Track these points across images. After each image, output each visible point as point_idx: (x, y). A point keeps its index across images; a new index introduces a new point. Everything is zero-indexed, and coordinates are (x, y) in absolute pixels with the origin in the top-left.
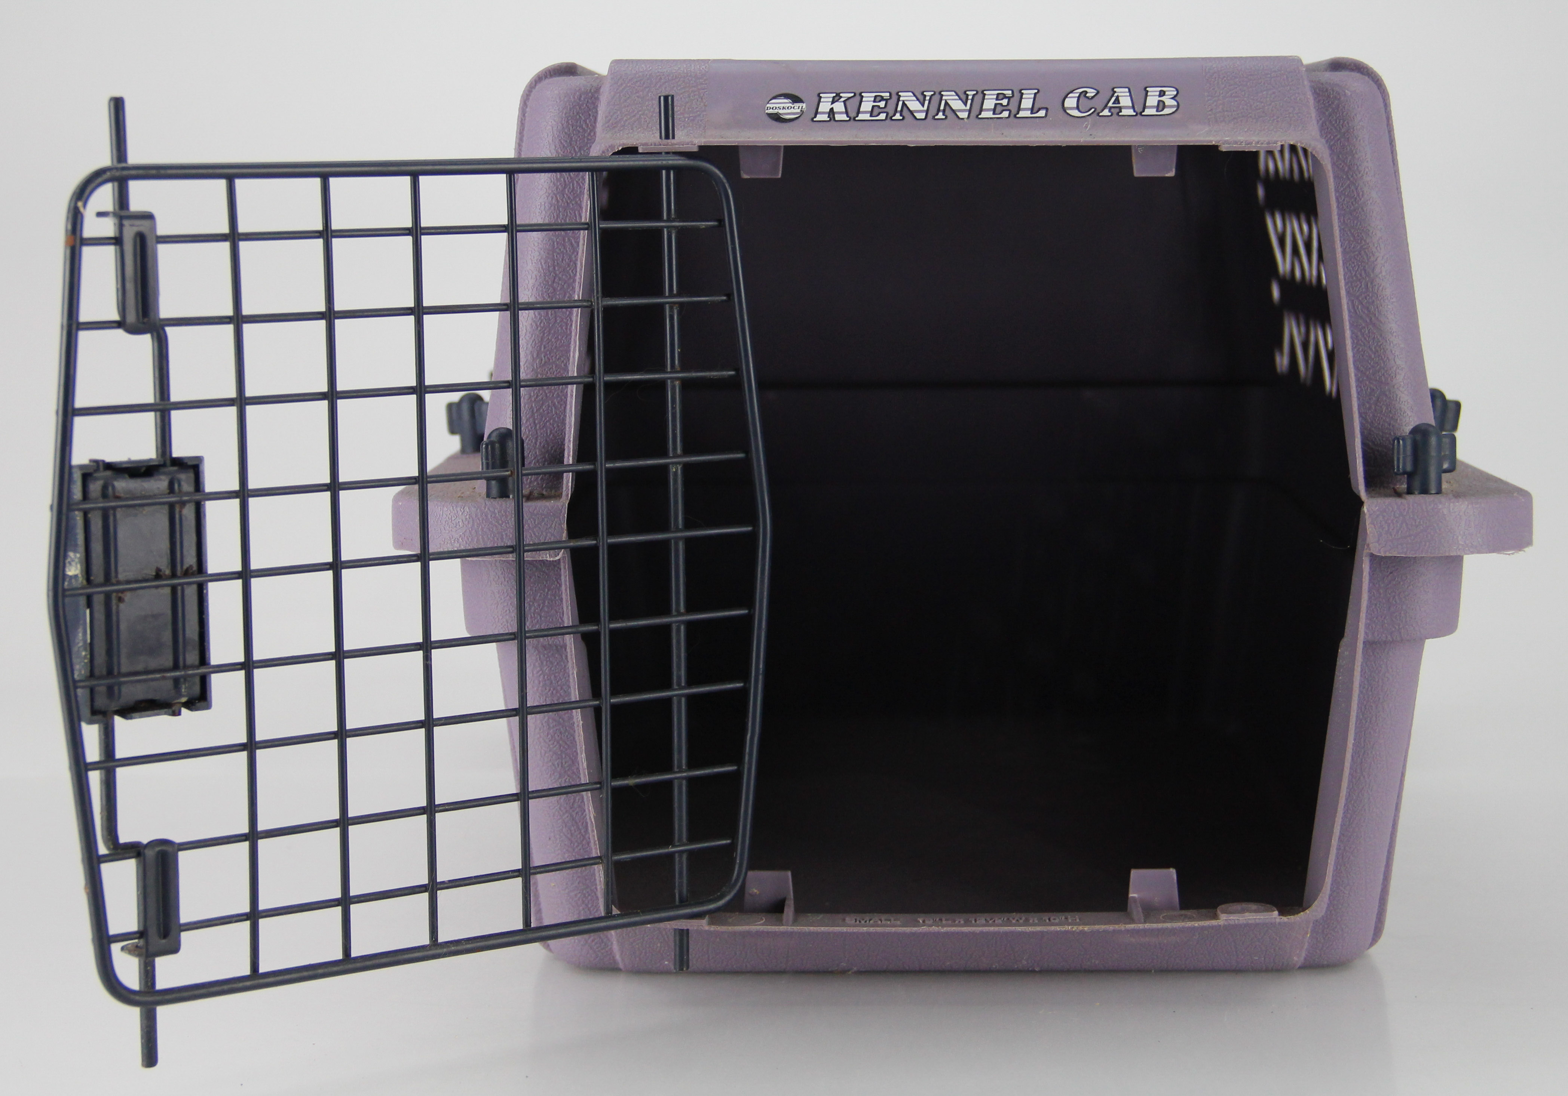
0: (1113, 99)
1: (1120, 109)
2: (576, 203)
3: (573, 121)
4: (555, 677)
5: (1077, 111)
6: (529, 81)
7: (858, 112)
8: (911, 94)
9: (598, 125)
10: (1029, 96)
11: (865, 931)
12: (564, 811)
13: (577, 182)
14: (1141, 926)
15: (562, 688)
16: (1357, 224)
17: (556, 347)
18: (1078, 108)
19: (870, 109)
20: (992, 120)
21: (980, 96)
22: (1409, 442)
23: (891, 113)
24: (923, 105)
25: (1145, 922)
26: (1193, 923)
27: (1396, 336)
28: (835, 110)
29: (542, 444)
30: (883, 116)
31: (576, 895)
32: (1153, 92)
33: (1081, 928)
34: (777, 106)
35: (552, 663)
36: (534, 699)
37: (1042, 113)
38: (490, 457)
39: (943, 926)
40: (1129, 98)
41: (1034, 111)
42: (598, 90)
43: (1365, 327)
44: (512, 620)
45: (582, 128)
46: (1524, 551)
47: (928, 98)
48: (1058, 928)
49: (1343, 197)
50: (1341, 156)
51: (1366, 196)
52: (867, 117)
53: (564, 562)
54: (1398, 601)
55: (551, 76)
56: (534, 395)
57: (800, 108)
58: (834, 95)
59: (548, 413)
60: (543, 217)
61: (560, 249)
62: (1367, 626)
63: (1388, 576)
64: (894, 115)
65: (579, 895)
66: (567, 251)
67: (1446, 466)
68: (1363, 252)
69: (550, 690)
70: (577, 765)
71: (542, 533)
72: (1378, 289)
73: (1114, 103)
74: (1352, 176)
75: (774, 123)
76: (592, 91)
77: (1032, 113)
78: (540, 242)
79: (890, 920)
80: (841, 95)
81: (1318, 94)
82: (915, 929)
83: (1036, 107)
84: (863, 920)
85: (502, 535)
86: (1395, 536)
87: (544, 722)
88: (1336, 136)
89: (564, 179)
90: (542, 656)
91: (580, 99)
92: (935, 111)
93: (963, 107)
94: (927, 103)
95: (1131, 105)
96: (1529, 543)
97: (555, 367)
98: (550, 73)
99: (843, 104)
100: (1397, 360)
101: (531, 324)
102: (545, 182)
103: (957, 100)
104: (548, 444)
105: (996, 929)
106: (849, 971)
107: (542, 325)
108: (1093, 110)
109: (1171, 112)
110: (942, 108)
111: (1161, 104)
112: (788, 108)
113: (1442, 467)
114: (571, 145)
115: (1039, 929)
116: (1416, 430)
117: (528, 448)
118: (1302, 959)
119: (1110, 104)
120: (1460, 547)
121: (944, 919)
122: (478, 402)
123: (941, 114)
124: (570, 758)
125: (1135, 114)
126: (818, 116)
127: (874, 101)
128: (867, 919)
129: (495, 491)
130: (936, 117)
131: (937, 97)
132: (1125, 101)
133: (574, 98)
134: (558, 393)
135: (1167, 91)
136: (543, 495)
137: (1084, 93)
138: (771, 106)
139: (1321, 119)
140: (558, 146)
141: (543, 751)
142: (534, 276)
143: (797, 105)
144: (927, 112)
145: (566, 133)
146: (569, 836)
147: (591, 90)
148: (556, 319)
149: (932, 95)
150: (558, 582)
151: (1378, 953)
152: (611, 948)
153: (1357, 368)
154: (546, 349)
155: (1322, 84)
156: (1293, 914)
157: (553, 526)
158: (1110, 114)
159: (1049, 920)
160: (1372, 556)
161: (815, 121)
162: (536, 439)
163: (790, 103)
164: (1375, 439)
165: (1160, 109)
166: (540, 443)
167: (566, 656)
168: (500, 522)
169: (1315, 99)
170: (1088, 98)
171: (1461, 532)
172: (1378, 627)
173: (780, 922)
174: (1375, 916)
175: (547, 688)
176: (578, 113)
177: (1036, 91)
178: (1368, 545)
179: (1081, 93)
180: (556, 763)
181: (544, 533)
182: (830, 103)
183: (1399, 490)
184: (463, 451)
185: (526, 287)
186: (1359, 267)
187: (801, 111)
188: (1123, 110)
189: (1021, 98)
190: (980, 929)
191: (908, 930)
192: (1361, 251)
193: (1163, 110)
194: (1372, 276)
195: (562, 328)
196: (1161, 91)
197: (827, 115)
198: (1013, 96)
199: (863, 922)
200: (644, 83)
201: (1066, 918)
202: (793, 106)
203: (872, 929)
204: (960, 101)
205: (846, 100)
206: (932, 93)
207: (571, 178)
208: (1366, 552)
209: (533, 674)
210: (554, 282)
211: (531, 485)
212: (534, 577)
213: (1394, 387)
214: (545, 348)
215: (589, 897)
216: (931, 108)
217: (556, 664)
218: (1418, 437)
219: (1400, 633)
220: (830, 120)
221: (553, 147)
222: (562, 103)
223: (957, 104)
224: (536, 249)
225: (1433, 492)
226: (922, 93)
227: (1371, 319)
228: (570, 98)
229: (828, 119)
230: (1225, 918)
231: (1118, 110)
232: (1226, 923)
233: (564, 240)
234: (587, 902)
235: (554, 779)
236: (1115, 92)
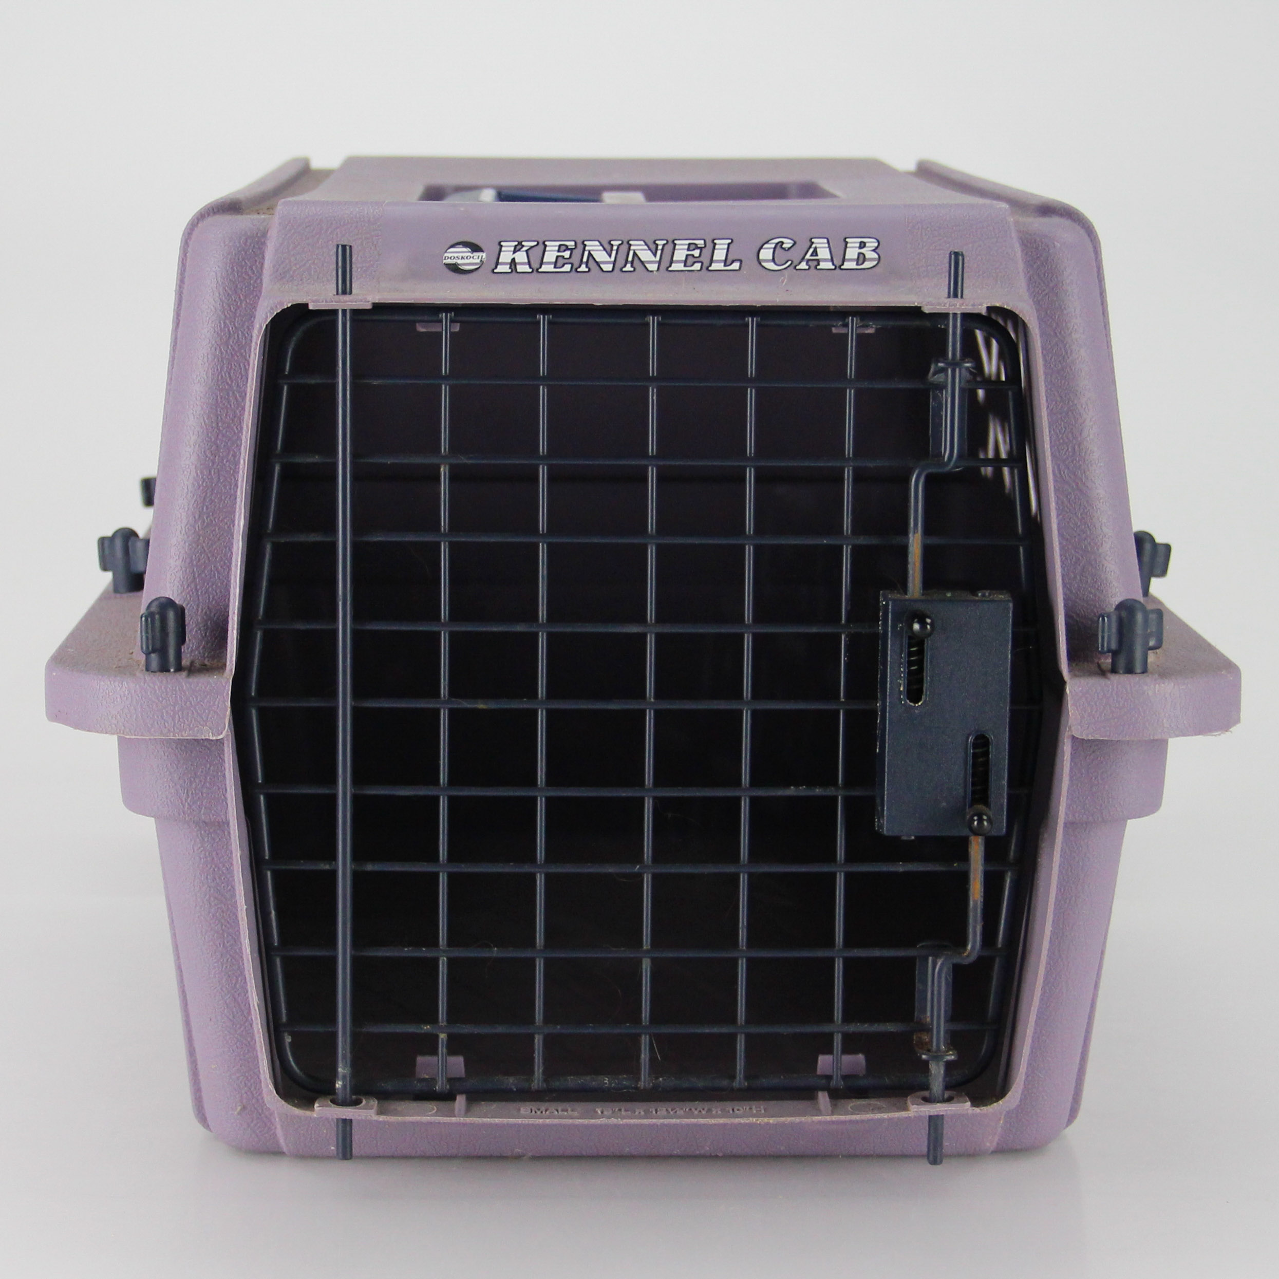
0: (811, 250)
1: (818, 261)
2: (241, 354)
3: (238, 268)
4: (217, 854)
5: (772, 264)
6: (190, 218)
7: (542, 263)
8: (597, 243)
9: (264, 271)
10: (722, 245)
11: (541, 1122)
12: (226, 992)
13: (242, 332)
14: (828, 1118)
15: (224, 866)
16: (1064, 383)
17: (219, 507)
18: (773, 260)
19: (554, 260)
20: (682, 273)
21: (670, 246)
22: (1114, 618)
23: (576, 265)
24: (610, 256)
25: (833, 1114)
26: (882, 1115)
27: (1103, 503)
28: (517, 261)
29: (204, 611)
30: (567, 268)
31: (238, 1078)
32: (853, 243)
33: (766, 1120)
34: (456, 255)
35: (214, 839)
36: (195, 876)
37: (736, 266)
38: (150, 631)
39: (623, 1118)
40: (828, 249)
41: (728, 263)
42: (264, 234)
43: (1071, 493)
44: (172, 797)
45: (248, 275)
46: (1231, 731)
47: (615, 248)
48: (742, 1121)
49: (1050, 355)
50: (1048, 312)
51: (1074, 355)
52: (550, 268)
53: (227, 740)
54: (1100, 782)
55: (214, 213)
56: (196, 559)
57: (480, 258)
58: (516, 243)
59: (211, 578)
60: (206, 369)
61: (224, 404)
62: (1068, 807)
63: (1091, 755)
64: (580, 266)
65: (241, 1078)
66: (231, 406)
67: (1152, 643)
68: (1070, 413)
69: (211, 866)
70: (239, 943)
71: (204, 711)
72: (1086, 452)
73: (812, 255)
74: (1060, 333)
75: (452, 274)
76: (259, 235)
77: (725, 265)
78: (202, 395)
79: (567, 1111)
80: (523, 243)
81: (1026, 246)
82: (593, 1121)
83: (730, 258)
84: (539, 1110)
85: (163, 713)
86: (1098, 718)
87: (205, 900)
88: (1044, 290)
89: (229, 330)
90: (203, 832)
91: (245, 244)
92: (623, 262)
93: (652, 258)
94: (614, 253)
95: (829, 257)
96: (1238, 721)
97: (219, 529)
98: (213, 210)
99: (525, 253)
100: (1104, 528)
101: (193, 483)
102: (208, 331)
103: (645, 250)
104: (211, 612)
105: (678, 1121)
106: (524, 1156)
107: (204, 484)
108: (789, 263)
109: (871, 266)
110: (630, 259)
111: (861, 257)
112: (467, 258)
113: (1148, 644)
114: (236, 293)
115: (721, 1121)
116: (1121, 606)
117: (190, 615)
118: (995, 1144)
119: (808, 257)
120: (1166, 730)
121: (623, 1110)
122: (133, 538)
123: (629, 265)
124: (232, 937)
125: (833, 267)
126: (499, 267)
127: (559, 251)
128: (543, 1109)
129: (155, 663)
130: (624, 269)
131: (625, 247)
132: (824, 253)
133: (240, 243)
134: (221, 557)
135: (869, 242)
136: (205, 665)
137: (780, 244)
138: (449, 255)
139: (1028, 272)
140: (222, 293)
141: (204, 930)
142: (196, 433)
143: (476, 254)
144: (614, 263)
145: (230, 280)
146: (231, 1017)
147: (257, 234)
148: (219, 478)
149: (620, 245)
150: (220, 757)
151: (1073, 1133)
152: (274, 1133)
153: (1061, 535)
154: (209, 510)
155: (1031, 235)
156: (986, 1105)
157: (216, 703)
158: (807, 267)
159: (733, 1110)
160: (1073, 737)
161: (496, 273)
162: (198, 606)
163: (469, 252)
164: (1080, 611)
165: (860, 262)
166: (202, 610)
167: (229, 833)
168: (160, 699)
169: (1023, 251)
170: (784, 249)
171: (1167, 715)
172: (1079, 807)
173: (452, 1115)
174: (1070, 1098)
175: (209, 866)
176: (243, 259)
177: (730, 241)
178: (1070, 728)
179: (777, 244)
180: (217, 943)
181: (207, 711)
182: (512, 253)
183: (1103, 666)
184: (116, 588)
185: (187, 443)
186: (1066, 429)
187: (481, 261)
188: (821, 263)
189: (714, 248)
190: (661, 1121)
191: (585, 1121)
192: (1068, 413)
193: (863, 263)
194: (1079, 439)
195: (225, 488)
196: (861, 242)
197: (508, 266)
198: (705, 246)
199: (539, 1113)
200: (314, 229)
201: (751, 1109)
202: (472, 255)
203: (548, 1121)
204: (649, 252)
205: (529, 249)
206: (620, 242)
207: (236, 328)
208: (1067, 734)
209: (193, 849)
210: (217, 438)
211: (193, 654)
212: (194, 752)
213: (1100, 555)
214: (207, 509)
215: (252, 1081)
216: (618, 259)
217: (218, 840)
218: (1124, 614)
219: (1102, 813)
220: (512, 271)
221: (217, 295)
222: (226, 247)
223: (645, 255)
224: (199, 403)
225: (1138, 671)
226: (609, 242)
227: (1077, 484)
228: (235, 243)
229: (510, 271)
230: (915, 1110)
231: (815, 263)
232: (916, 1115)
233: (228, 395)
234: (249, 1084)
235: (215, 958)
236: (813, 243)
